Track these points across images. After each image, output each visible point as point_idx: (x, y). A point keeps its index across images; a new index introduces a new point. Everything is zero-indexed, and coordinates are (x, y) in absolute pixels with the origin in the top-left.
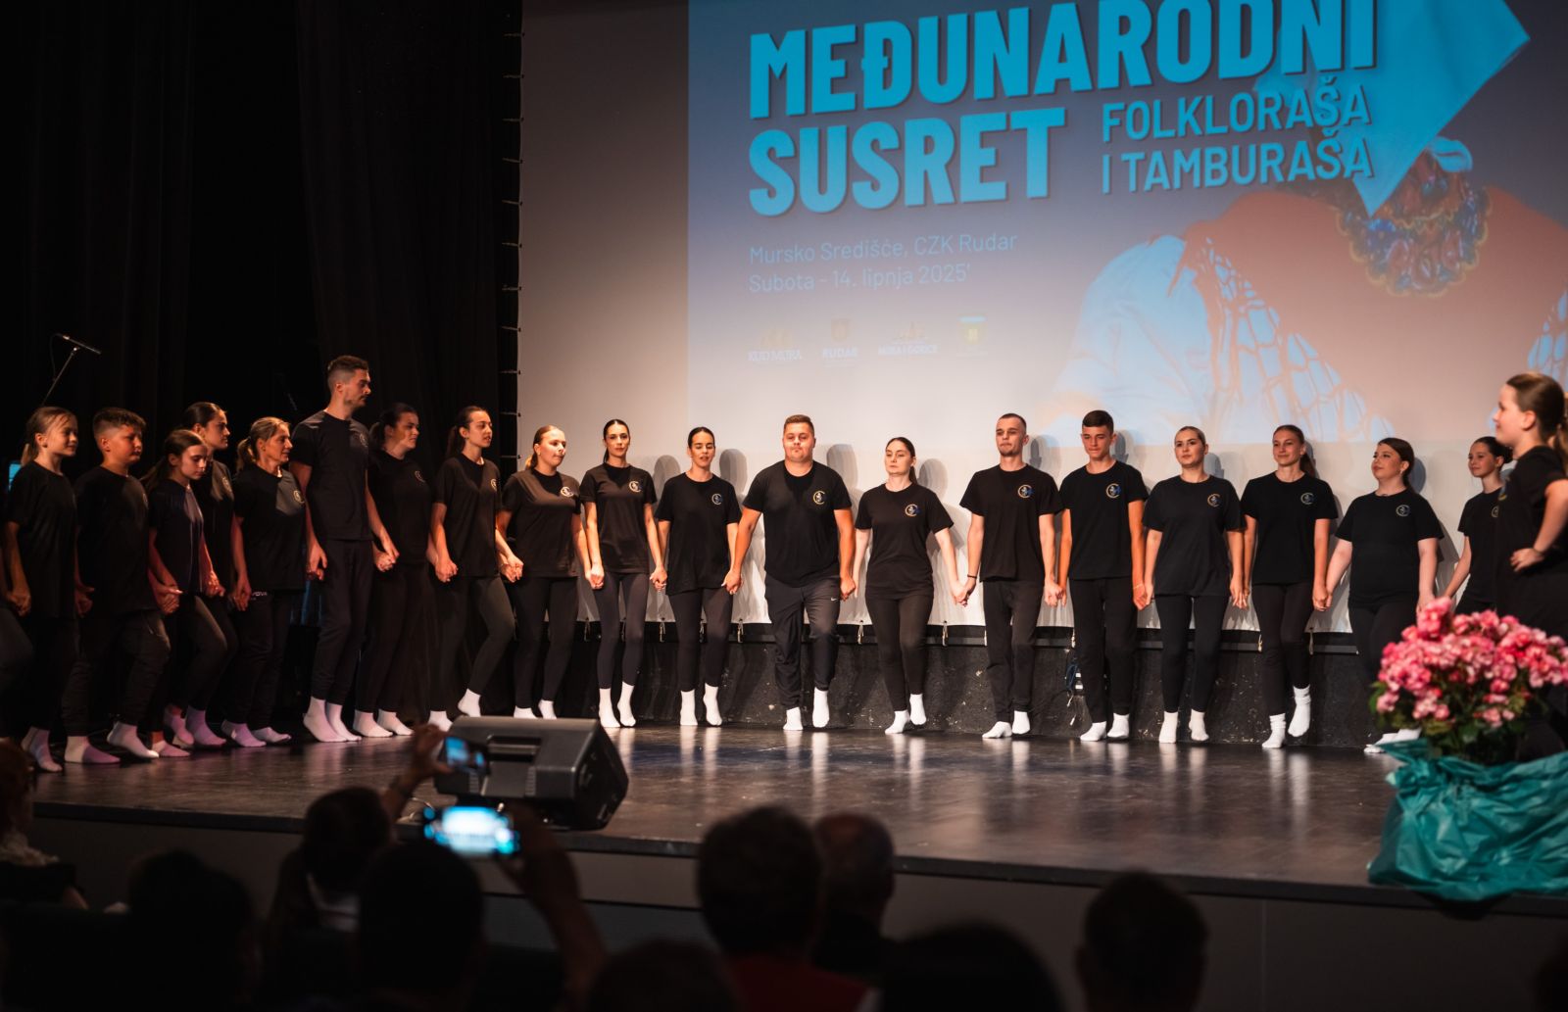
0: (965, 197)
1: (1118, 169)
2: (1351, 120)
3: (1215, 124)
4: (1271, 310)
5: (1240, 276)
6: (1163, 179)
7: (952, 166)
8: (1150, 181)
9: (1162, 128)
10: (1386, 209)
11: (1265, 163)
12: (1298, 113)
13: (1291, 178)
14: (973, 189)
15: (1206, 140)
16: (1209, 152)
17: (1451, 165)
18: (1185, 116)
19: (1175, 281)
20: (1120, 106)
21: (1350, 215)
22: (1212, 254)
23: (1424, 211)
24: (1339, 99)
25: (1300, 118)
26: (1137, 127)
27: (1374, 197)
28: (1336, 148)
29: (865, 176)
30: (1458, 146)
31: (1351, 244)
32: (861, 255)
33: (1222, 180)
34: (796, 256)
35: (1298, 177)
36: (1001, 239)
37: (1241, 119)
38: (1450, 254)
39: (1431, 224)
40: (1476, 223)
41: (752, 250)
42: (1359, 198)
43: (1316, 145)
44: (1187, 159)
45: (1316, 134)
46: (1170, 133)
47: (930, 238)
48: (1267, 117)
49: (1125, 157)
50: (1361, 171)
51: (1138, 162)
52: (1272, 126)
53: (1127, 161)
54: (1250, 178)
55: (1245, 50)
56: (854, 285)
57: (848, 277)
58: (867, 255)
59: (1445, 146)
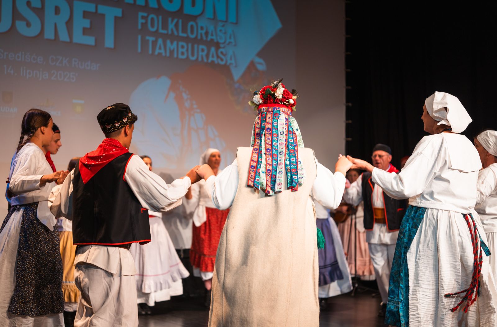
0: (74, 41)
1: (145, 43)
2: (229, 42)
3: (182, 32)
6: (162, 51)
7: (69, 23)
8: (157, 51)
9: (162, 29)
10: (240, 80)
11: (200, 53)
12: (212, 35)
13: (210, 61)
14: (79, 38)
15: (179, 39)
16: (181, 44)
17: (260, 67)
18: (171, 26)
19: (167, 97)
20: (145, 14)
21: (229, 80)
24: (225, 33)
25: (212, 38)
26: (153, 26)
27: (237, 74)
28: (224, 53)
29: (23, 19)
30: (261, 61)
31: (229, 92)
32: (20, 59)
33: (184, 57)
35: (212, 61)
36: (92, 64)
37: (192, 33)
42: (232, 74)
43: (218, 50)
44: (172, 45)
45: (218, 45)
46: (165, 32)
47: (57, 57)
48: (201, 34)
49: (148, 38)
50: (233, 64)
52: (203, 38)
53: (149, 40)
54: (195, 57)
55: (193, 4)
56: (16, 74)
57: (12, 70)
58: (23, 60)
59: (258, 60)
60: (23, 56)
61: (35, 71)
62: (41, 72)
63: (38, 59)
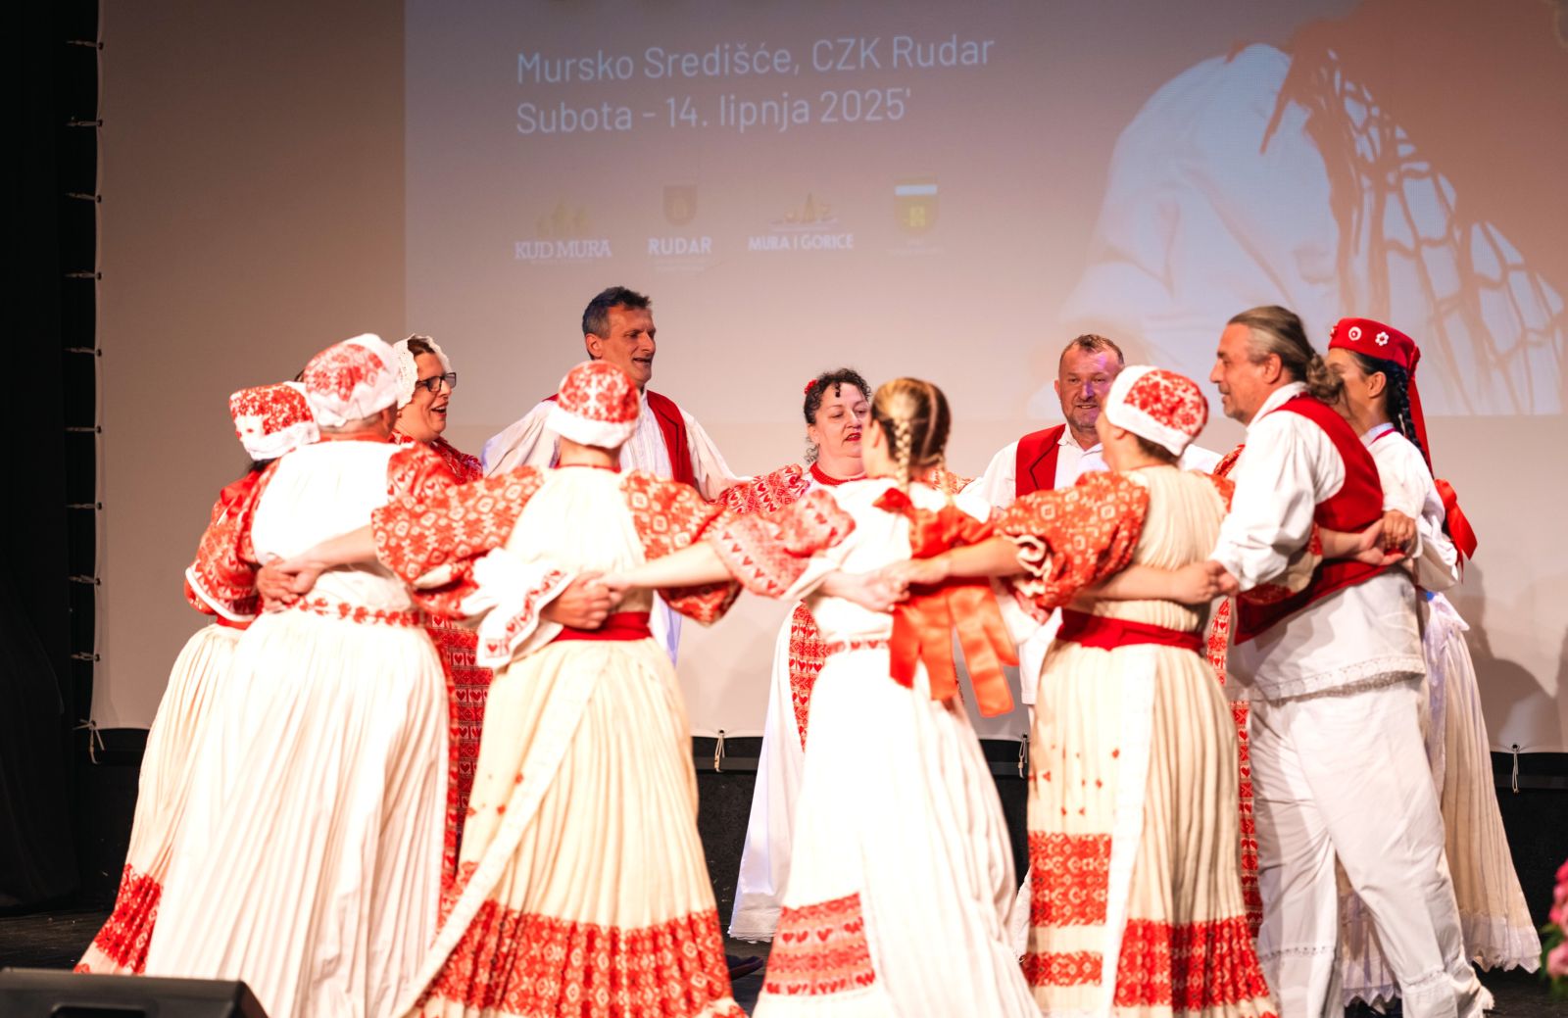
4: (1443, 182)
5: (1387, 117)
19: (1272, 127)
22: (1338, 77)
32: (717, 70)
34: (601, 69)
36: (964, 46)
41: (521, 57)
47: (840, 41)
56: (705, 124)
57: (693, 110)
58: (727, 71)
60: (727, 56)
61: (765, 105)
62: (785, 104)
63: (776, 61)
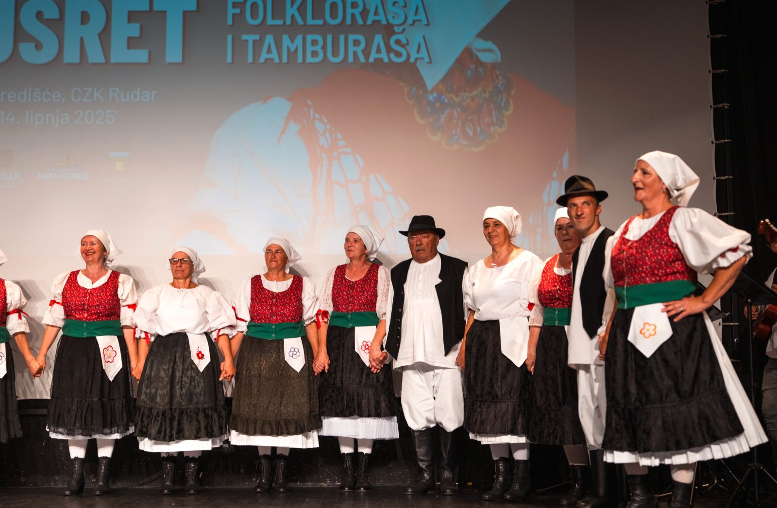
0: (113, 60)
1: (239, 46)
2: (414, 21)
3: (313, 18)
4: (357, 156)
5: (333, 129)
6: (274, 55)
8: (264, 56)
9: (273, 18)
10: (440, 86)
11: (351, 48)
12: (376, 14)
13: (371, 60)
14: (120, 53)
15: (307, 29)
16: (310, 38)
17: (486, 58)
18: (291, 10)
21: (414, 89)
22: (312, 112)
23: (467, 89)
24: (405, 6)
25: (377, 18)
26: (254, 15)
27: (432, 77)
28: (404, 42)
29: (30, 38)
30: (490, 45)
31: (416, 110)
32: (25, 100)
33: (319, 59)
35: (376, 59)
36: (143, 93)
37: (334, 15)
38: (486, 120)
39: (473, 99)
40: (504, 99)
42: (421, 78)
43: (389, 39)
44: (292, 42)
45: (388, 30)
46: (280, 22)
47: (85, 89)
48: (353, 15)
49: (244, 37)
50: (422, 59)
51: (254, 41)
52: (357, 22)
53: (246, 41)
54: (341, 57)
56: (18, 123)
57: (13, 117)
58: (30, 100)
59: (481, 44)
60: (30, 93)
61: (47, 115)
62: (58, 116)
63: (53, 97)
